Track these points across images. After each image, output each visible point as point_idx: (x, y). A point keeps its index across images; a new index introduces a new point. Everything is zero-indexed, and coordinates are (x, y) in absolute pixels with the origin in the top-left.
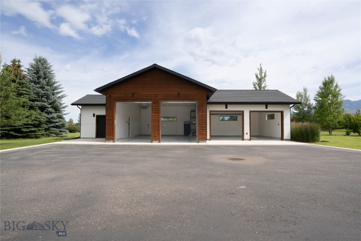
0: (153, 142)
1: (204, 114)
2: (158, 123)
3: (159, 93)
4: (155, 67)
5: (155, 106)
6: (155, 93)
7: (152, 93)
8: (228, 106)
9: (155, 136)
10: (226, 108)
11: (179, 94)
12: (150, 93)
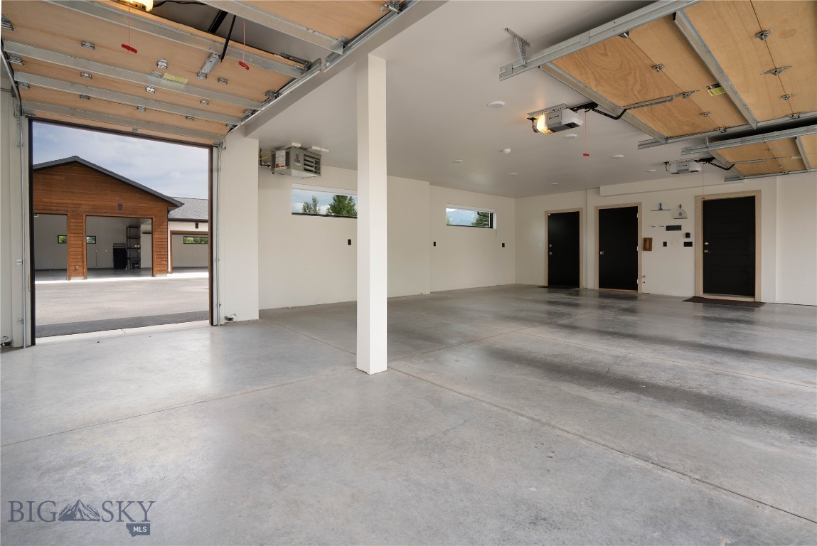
0: (72, 278)
1: (163, 236)
2: (81, 249)
3: (84, 202)
4: (76, 162)
5: (75, 222)
6: (75, 202)
7: (68, 201)
8: (200, 224)
9: (75, 270)
10: (197, 227)
11: (120, 206)
12: (64, 201)
